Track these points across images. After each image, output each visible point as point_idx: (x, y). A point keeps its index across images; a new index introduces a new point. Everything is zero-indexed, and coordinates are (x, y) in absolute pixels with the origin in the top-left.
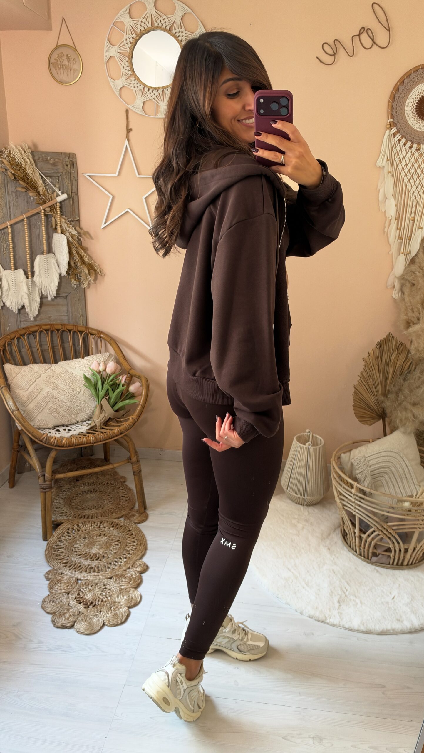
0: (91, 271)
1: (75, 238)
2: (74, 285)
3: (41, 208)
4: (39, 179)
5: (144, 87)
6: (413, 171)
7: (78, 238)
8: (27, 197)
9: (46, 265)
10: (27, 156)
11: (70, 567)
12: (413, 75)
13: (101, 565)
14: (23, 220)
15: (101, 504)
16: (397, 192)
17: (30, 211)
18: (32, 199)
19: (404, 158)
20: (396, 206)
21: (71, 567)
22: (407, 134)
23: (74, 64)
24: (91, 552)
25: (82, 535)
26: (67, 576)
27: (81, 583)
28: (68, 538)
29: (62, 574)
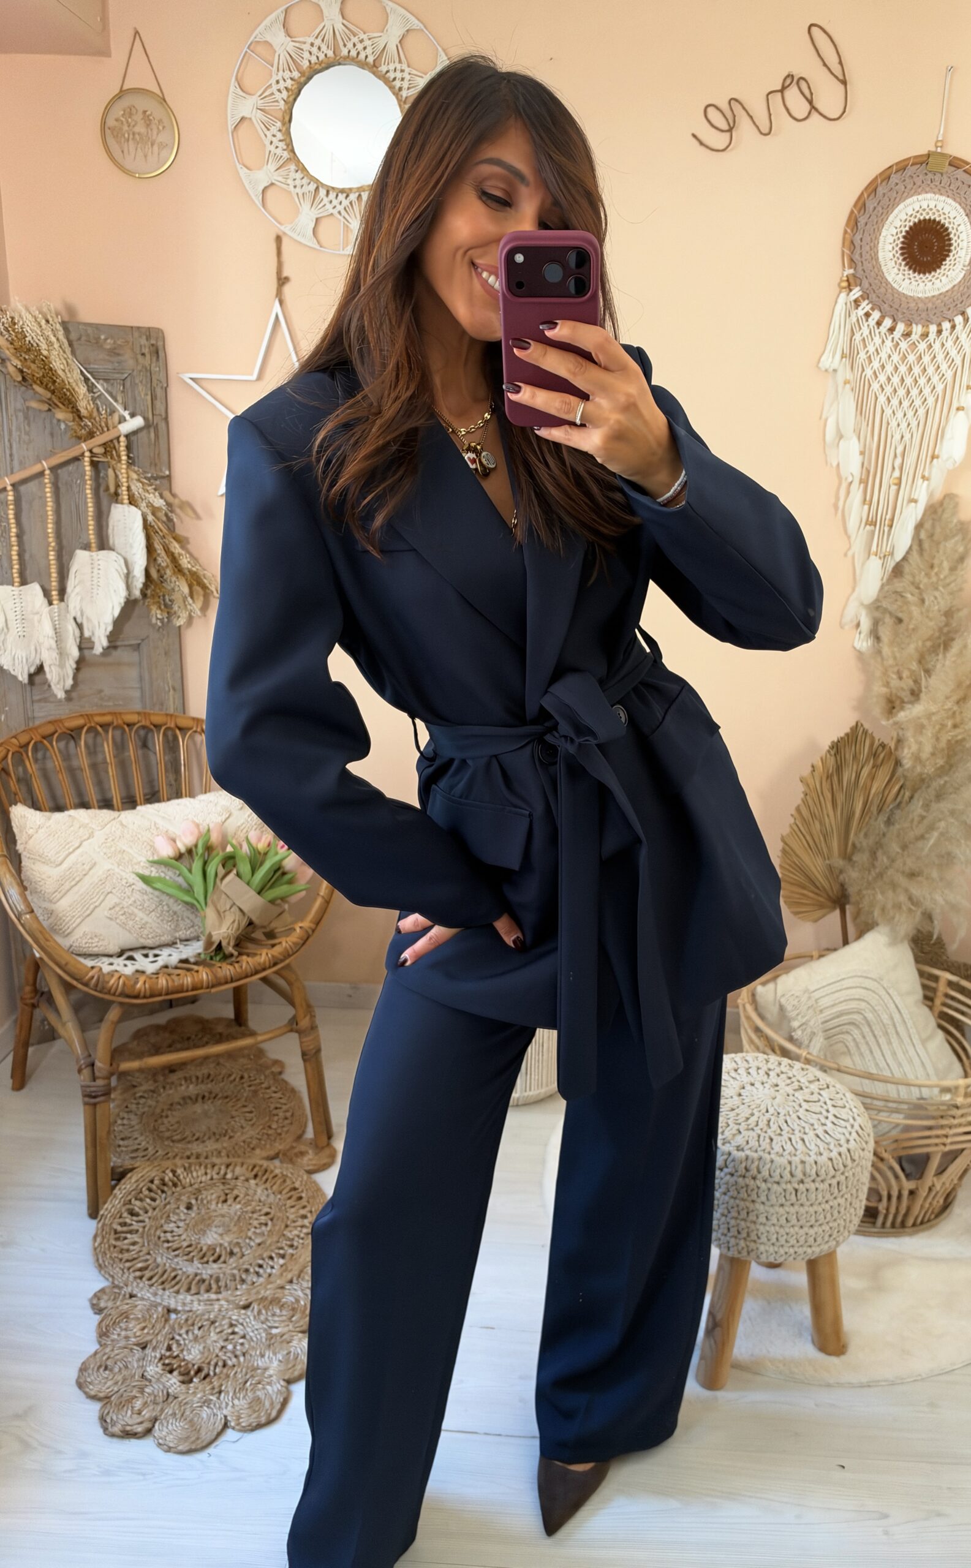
0: (197, 588)
1: (161, 515)
2: (157, 619)
3: (84, 446)
4: (78, 381)
5: (317, 189)
6: (896, 380)
7: (166, 515)
8: (51, 422)
9: (94, 575)
10: (52, 329)
11: (150, 1279)
12: (894, 178)
13: (224, 1274)
14: (41, 474)
15: (226, 1128)
16: (864, 424)
17: (55, 454)
18: (63, 426)
19: (878, 354)
20: (862, 453)
21: (154, 1280)
22: (883, 301)
23: (159, 131)
24: (203, 1242)
25: (184, 1198)
26: (145, 1303)
27: (176, 1319)
28: (150, 1205)
29: (131, 1296)
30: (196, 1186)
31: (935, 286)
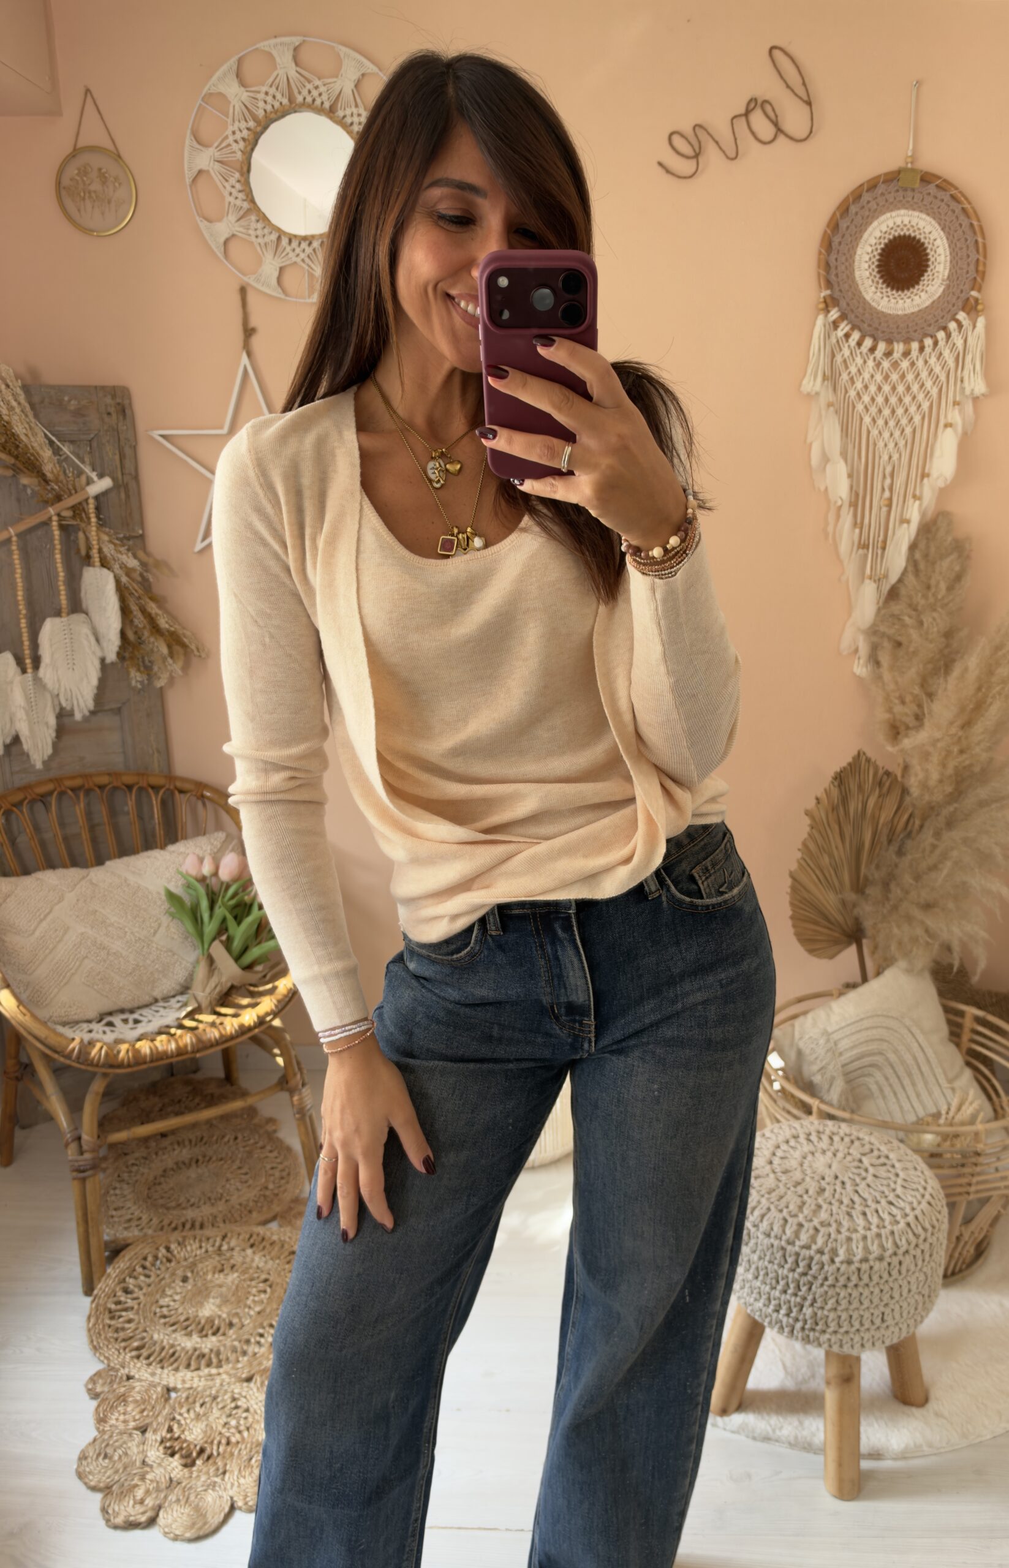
0: (176, 648)
1: (135, 575)
2: (137, 681)
3: (51, 511)
4: (44, 445)
5: (279, 238)
6: (880, 400)
7: (141, 575)
8: (17, 488)
9: (67, 641)
10: (13, 394)
11: (148, 1358)
12: (866, 197)
13: (225, 1346)
14: (9, 541)
15: (221, 1191)
16: (850, 447)
17: (24, 519)
18: (29, 491)
19: (860, 374)
20: (850, 475)
21: (152, 1359)
22: (863, 321)
23: (115, 188)
24: (200, 1315)
25: (180, 1273)
26: (143, 1384)
27: (176, 1398)
28: (145, 1282)
29: (129, 1378)
30: (191, 1260)
31: (915, 303)
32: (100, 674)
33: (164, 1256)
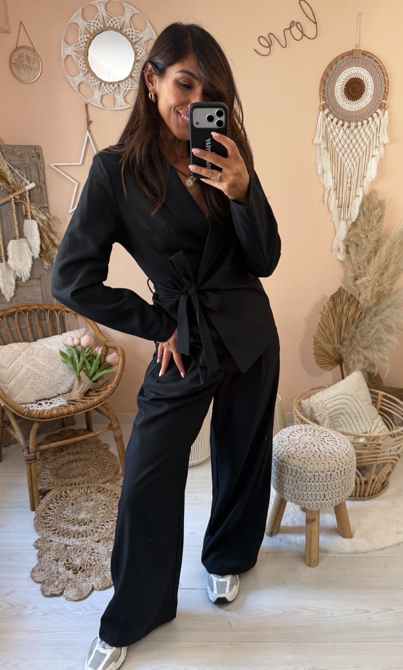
1: (45, 223)
2: (46, 266)
3: (11, 196)
4: (7, 170)
5: (101, 83)
6: (346, 146)
7: (48, 223)
9: (19, 249)
11: (58, 533)
12: (339, 62)
13: (89, 529)
15: (86, 471)
16: (334, 166)
17: (1, 200)
18: (2, 188)
19: (338, 136)
20: (333, 178)
21: (60, 534)
22: (338, 114)
23: (33, 63)
24: (79, 517)
25: (71, 501)
26: (56, 543)
27: (70, 549)
28: (57, 505)
29: (51, 541)
30: (75, 497)
31: (359, 106)
32: (32, 263)
33: (64, 495)
